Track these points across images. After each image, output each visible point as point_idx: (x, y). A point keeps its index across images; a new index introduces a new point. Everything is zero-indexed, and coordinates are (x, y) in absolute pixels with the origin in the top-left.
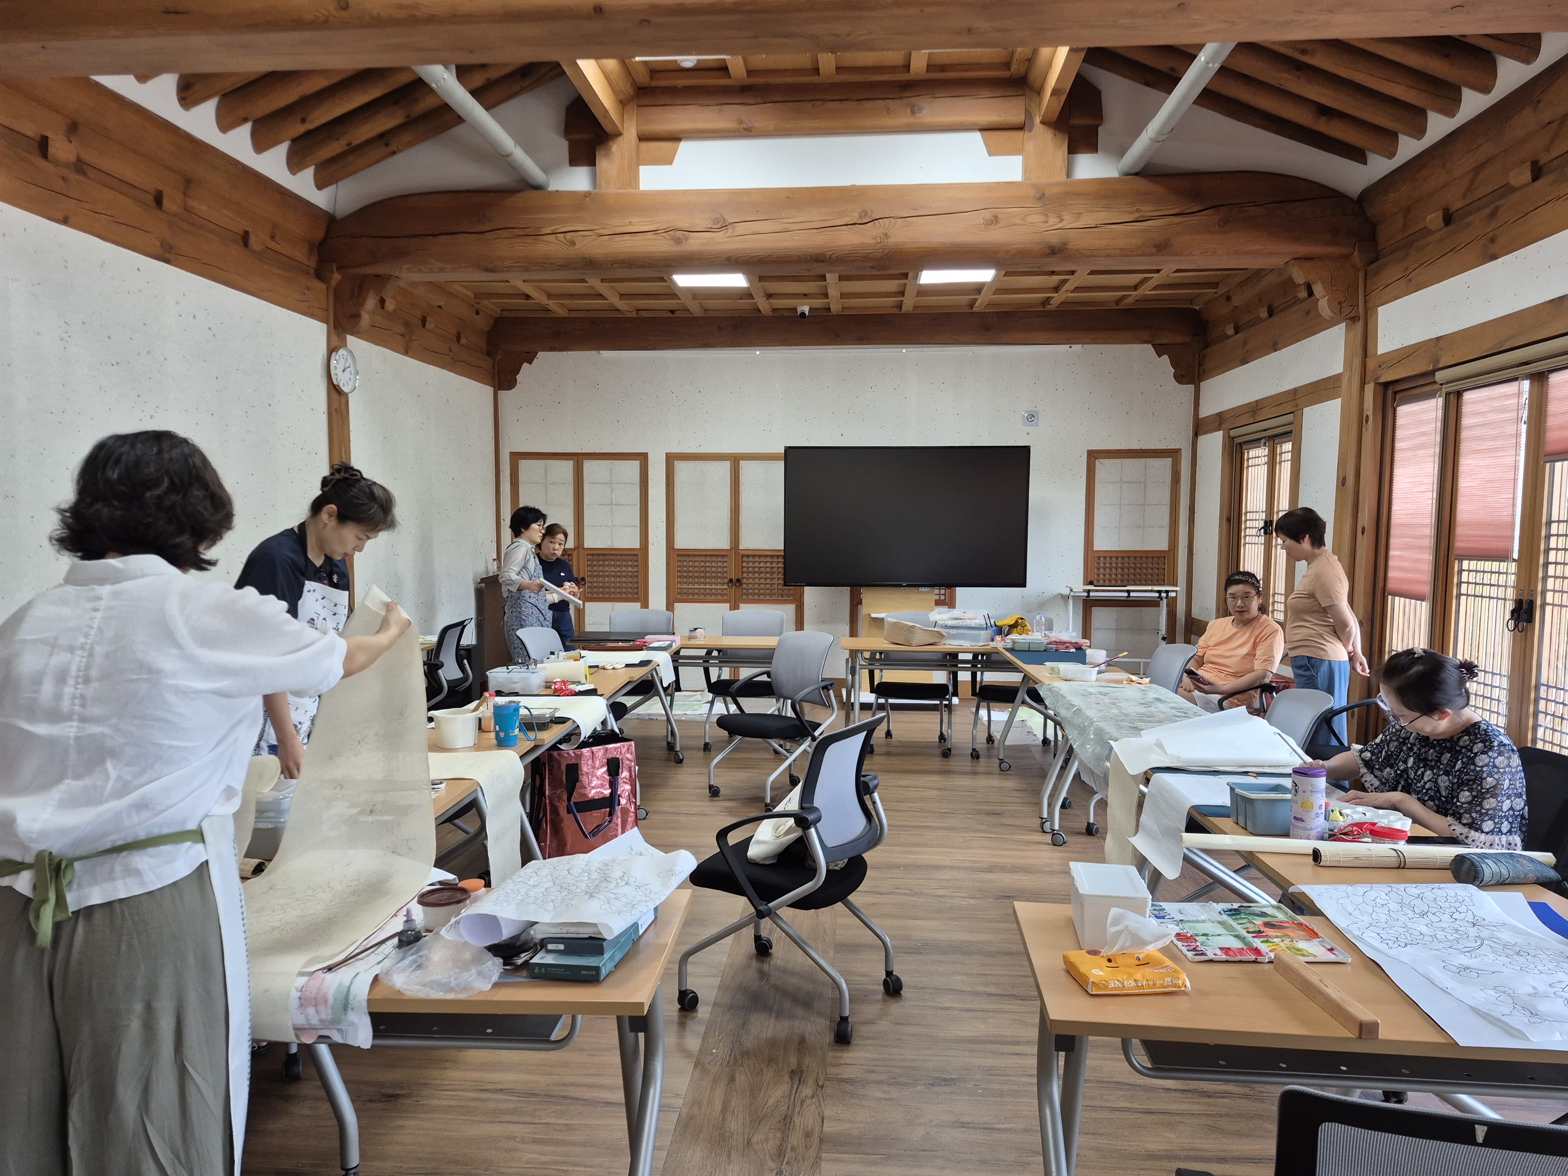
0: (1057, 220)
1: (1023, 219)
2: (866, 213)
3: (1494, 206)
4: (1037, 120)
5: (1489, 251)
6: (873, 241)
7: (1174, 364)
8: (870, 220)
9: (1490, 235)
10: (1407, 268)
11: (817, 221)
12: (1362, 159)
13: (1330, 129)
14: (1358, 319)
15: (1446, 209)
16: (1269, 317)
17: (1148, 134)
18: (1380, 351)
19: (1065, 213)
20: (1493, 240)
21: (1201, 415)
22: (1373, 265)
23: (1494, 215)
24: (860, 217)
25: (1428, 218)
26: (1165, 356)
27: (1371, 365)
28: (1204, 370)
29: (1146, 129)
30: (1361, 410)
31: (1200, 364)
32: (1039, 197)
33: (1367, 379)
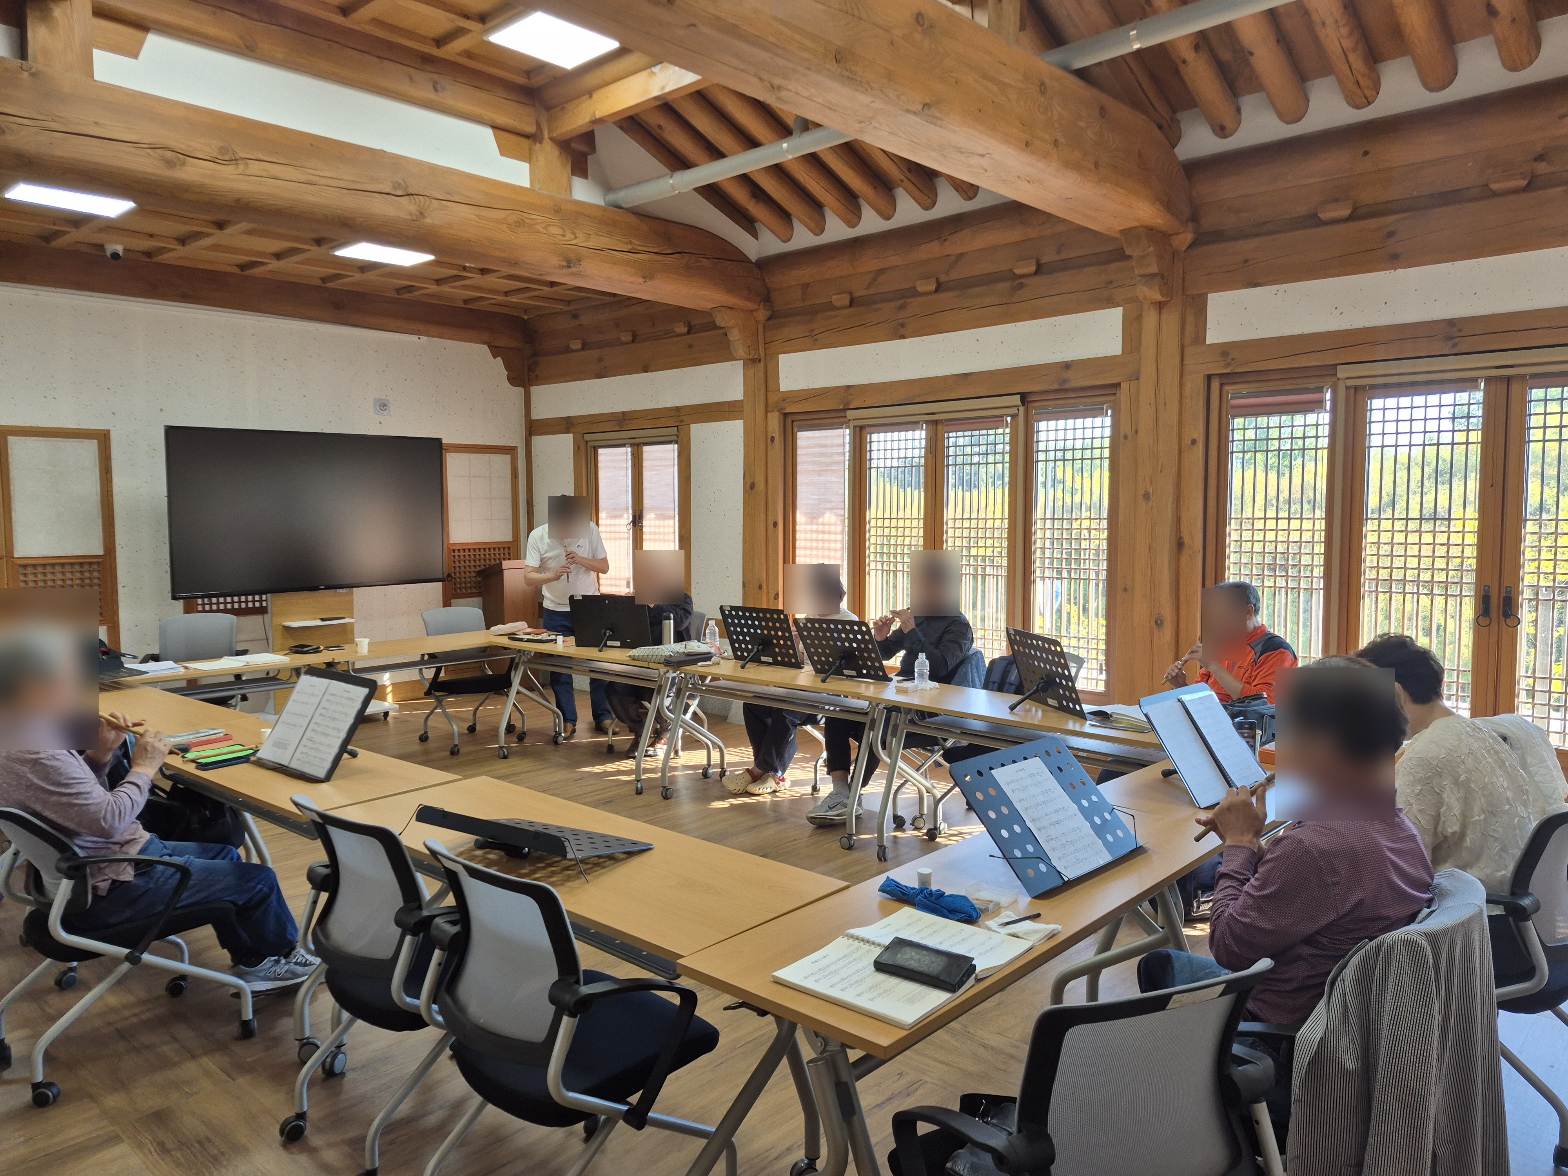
0: (573, 236)
1: (545, 228)
2: (400, 185)
3: (902, 301)
4: (546, 135)
5: (899, 332)
6: (409, 217)
7: (507, 366)
8: (405, 193)
9: (900, 321)
10: (813, 330)
11: (346, 180)
12: (755, 234)
13: (755, 209)
14: (760, 361)
15: (851, 293)
16: (633, 341)
17: (671, 181)
18: (783, 388)
19: (576, 231)
20: (902, 325)
21: (534, 416)
22: (771, 322)
23: (902, 308)
24: (394, 188)
25: (835, 297)
26: (499, 359)
27: (773, 398)
28: (537, 376)
29: (671, 177)
30: (767, 432)
31: (529, 369)
32: (557, 211)
33: (770, 409)
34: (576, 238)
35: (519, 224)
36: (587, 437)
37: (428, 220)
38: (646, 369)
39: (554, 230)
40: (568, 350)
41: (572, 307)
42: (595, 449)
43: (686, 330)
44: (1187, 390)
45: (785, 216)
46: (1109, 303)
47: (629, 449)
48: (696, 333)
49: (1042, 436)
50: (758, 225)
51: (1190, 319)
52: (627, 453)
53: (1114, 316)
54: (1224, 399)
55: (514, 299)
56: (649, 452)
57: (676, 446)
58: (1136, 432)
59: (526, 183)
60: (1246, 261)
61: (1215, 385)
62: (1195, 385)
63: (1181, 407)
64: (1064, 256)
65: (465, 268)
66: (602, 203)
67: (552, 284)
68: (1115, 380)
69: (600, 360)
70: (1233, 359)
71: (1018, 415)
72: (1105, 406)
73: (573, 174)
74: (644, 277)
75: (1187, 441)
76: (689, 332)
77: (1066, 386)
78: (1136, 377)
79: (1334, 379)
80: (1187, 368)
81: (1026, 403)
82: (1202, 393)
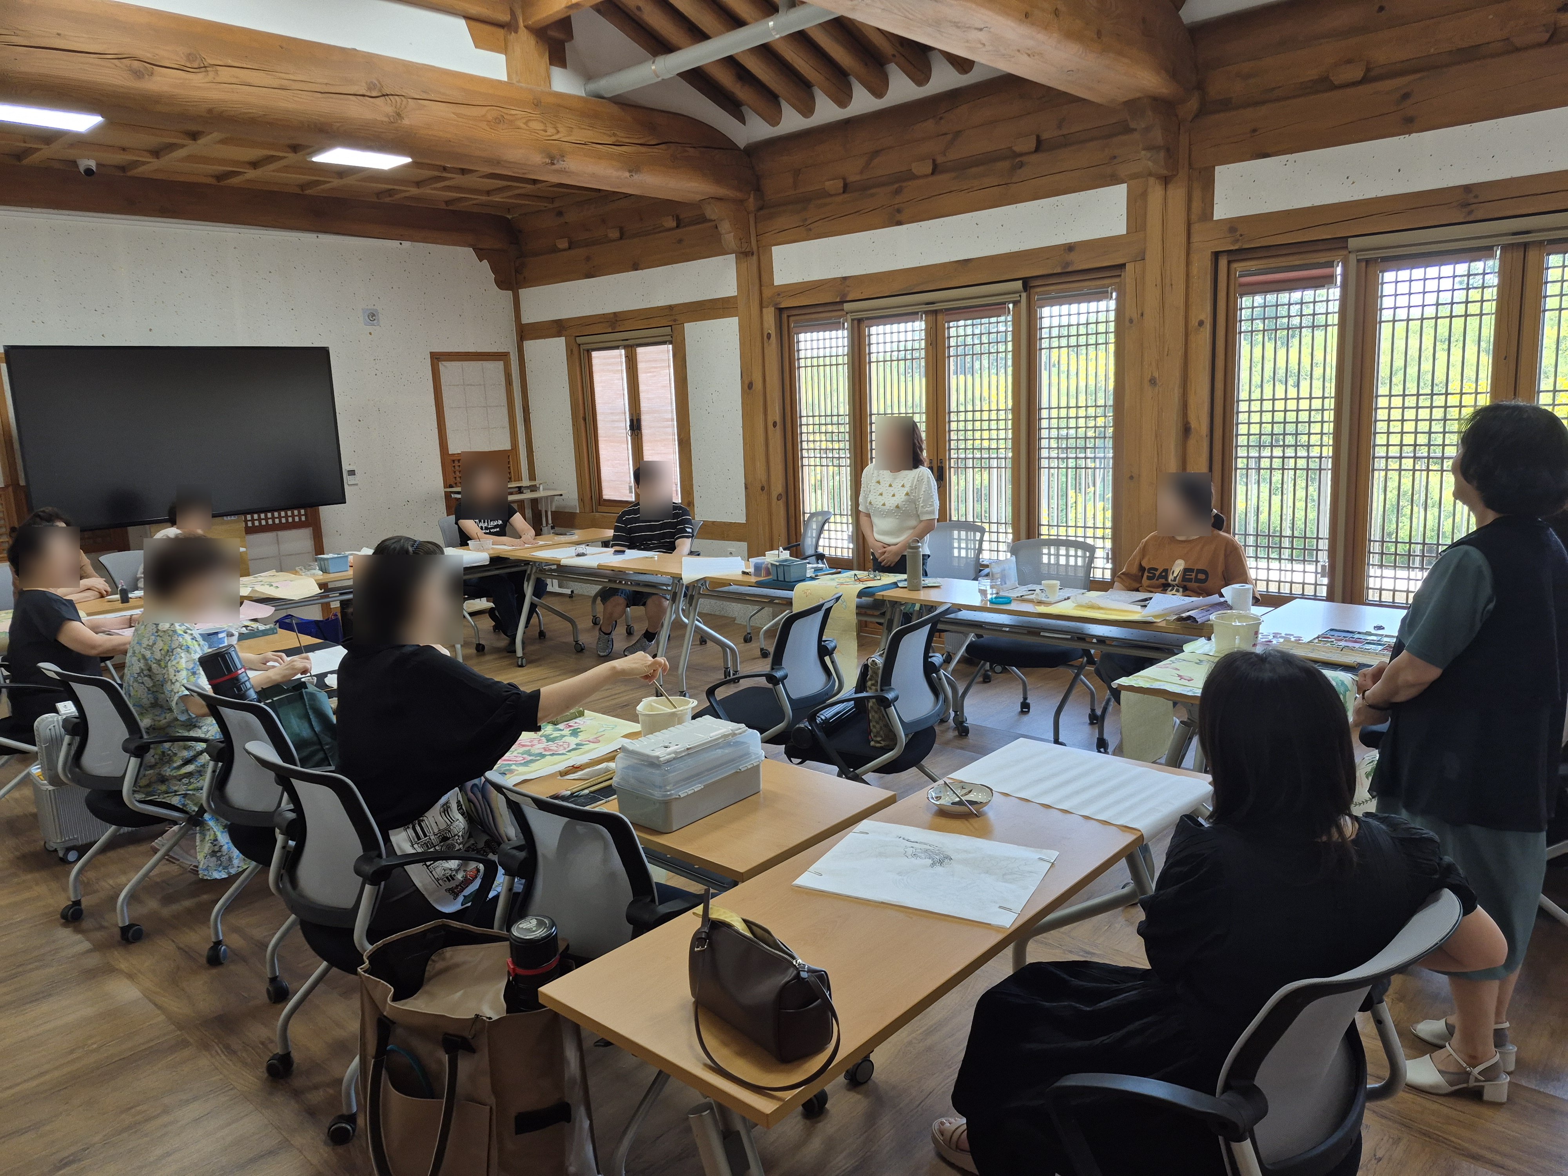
0: (554, 131)
1: (526, 123)
2: (375, 85)
3: (896, 186)
4: (521, 24)
5: (896, 219)
6: (386, 119)
7: (494, 269)
8: (380, 94)
9: (896, 207)
10: (806, 219)
11: (321, 84)
12: (743, 120)
13: (741, 92)
14: (753, 254)
15: (844, 179)
16: (621, 238)
17: (653, 67)
18: (777, 282)
19: (559, 125)
20: (899, 211)
21: (525, 320)
22: (762, 212)
23: (898, 192)
24: (369, 89)
25: (827, 183)
26: (486, 261)
27: (767, 293)
28: (525, 278)
29: (653, 62)
30: (762, 329)
31: (516, 271)
32: (537, 104)
33: (765, 304)
34: (558, 132)
35: (499, 120)
36: (579, 340)
37: (406, 122)
38: (635, 267)
39: (536, 125)
40: (555, 250)
41: (557, 204)
42: (589, 352)
43: (674, 224)
44: (1195, 270)
45: (772, 98)
46: (1114, 180)
47: (623, 351)
48: (685, 226)
49: (1046, 323)
50: (745, 109)
51: (1197, 194)
52: (621, 355)
53: (1118, 194)
54: (1232, 277)
55: (497, 198)
56: (643, 353)
57: (671, 346)
58: (1142, 315)
59: (504, 78)
60: (1254, 131)
61: (1223, 262)
62: (1202, 263)
63: (1187, 287)
64: (1065, 131)
65: (445, 169)
66: (584, 95)
67: (535, 182)
68: (1120, 261)
69: (588, 259)
70: (1241, 235)
71: (1019, 301)
72: (1109, 289)
73: (551, 64)
74: (630, 171)
75: (1194, 322)
76: (678, 227)
77: (1070, 269)
78: (1141, 257)
79: (1345, 252)
80: (1194, 246)
81: (1028, 288)
82: (1209, 271)
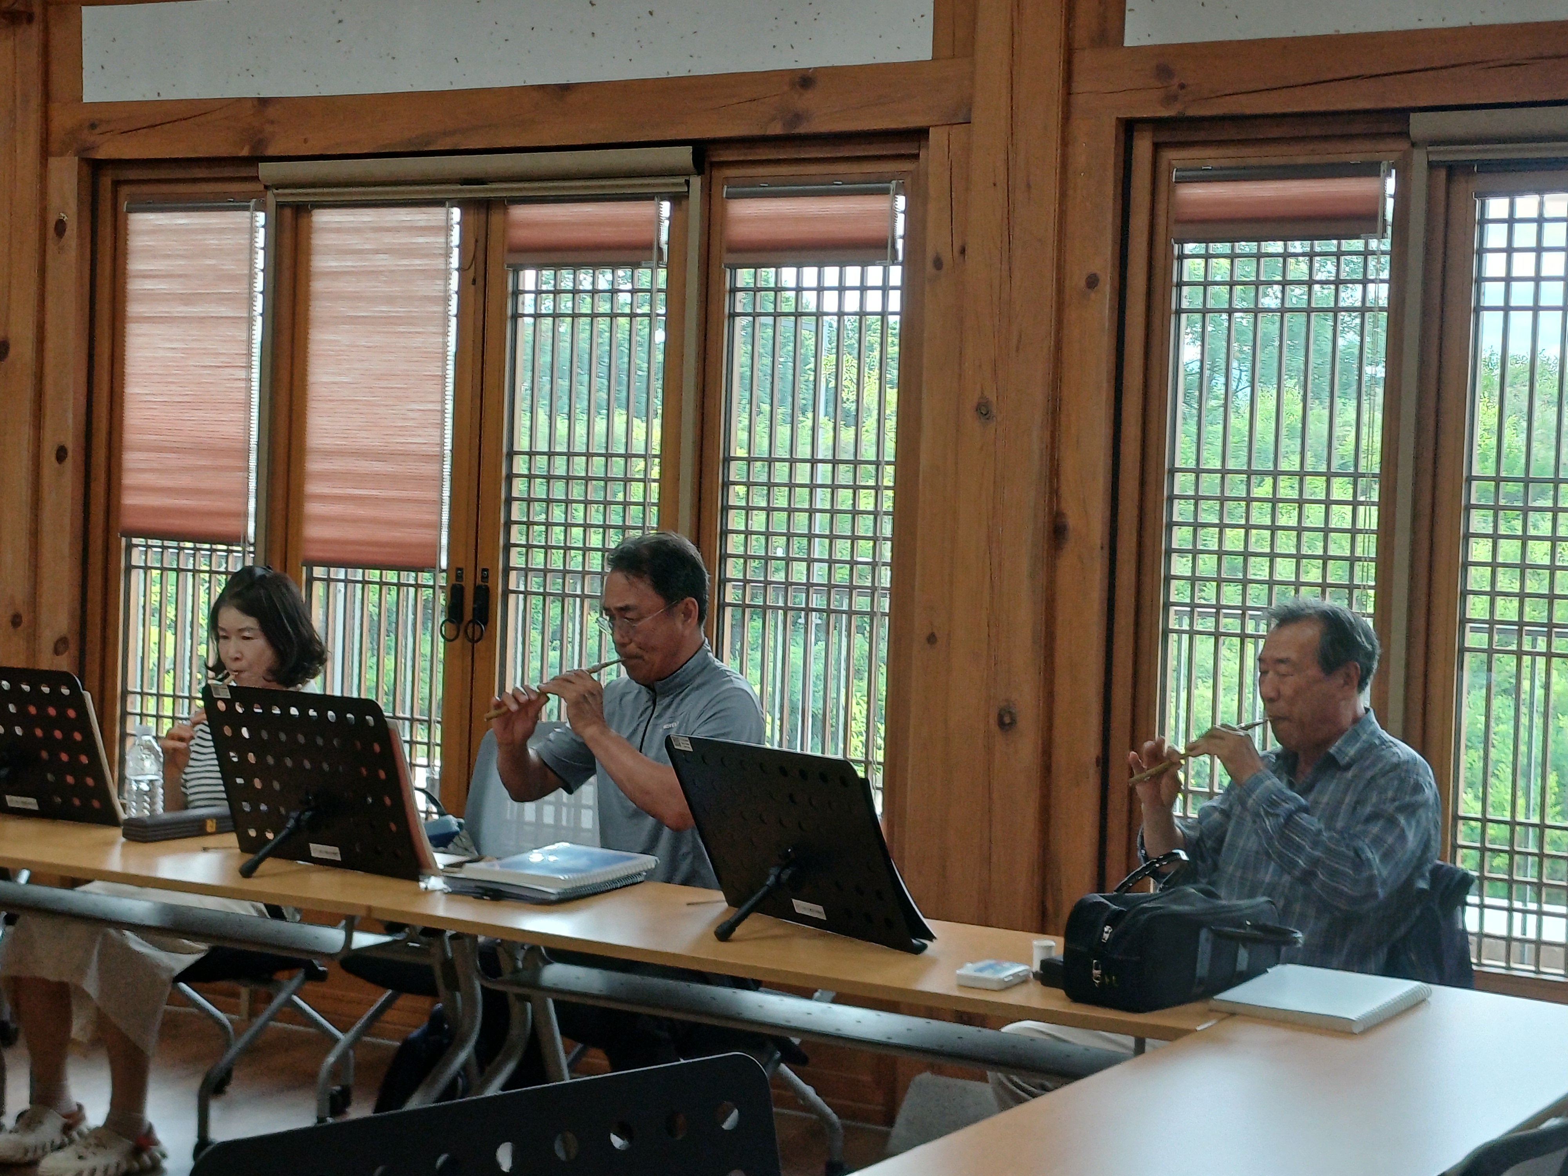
18: (90, 96)
27: (62, 120)
30: (45, 208)
33: (54, 147)
44: (1080, 156)
54: (1162, 181)
58: (962, 251)
61: (1143, 147)
62: (1095, 144)
63: (1064, 195)
68: (918, 121)
70: (1182, 86)
71: (686, 196)
72: (893, 185)
75: (1076, 278)
77: (802, 130)
78: (963, 115)
80: (1079, 101)
81: (707, 165)
82: (1111, 161)
